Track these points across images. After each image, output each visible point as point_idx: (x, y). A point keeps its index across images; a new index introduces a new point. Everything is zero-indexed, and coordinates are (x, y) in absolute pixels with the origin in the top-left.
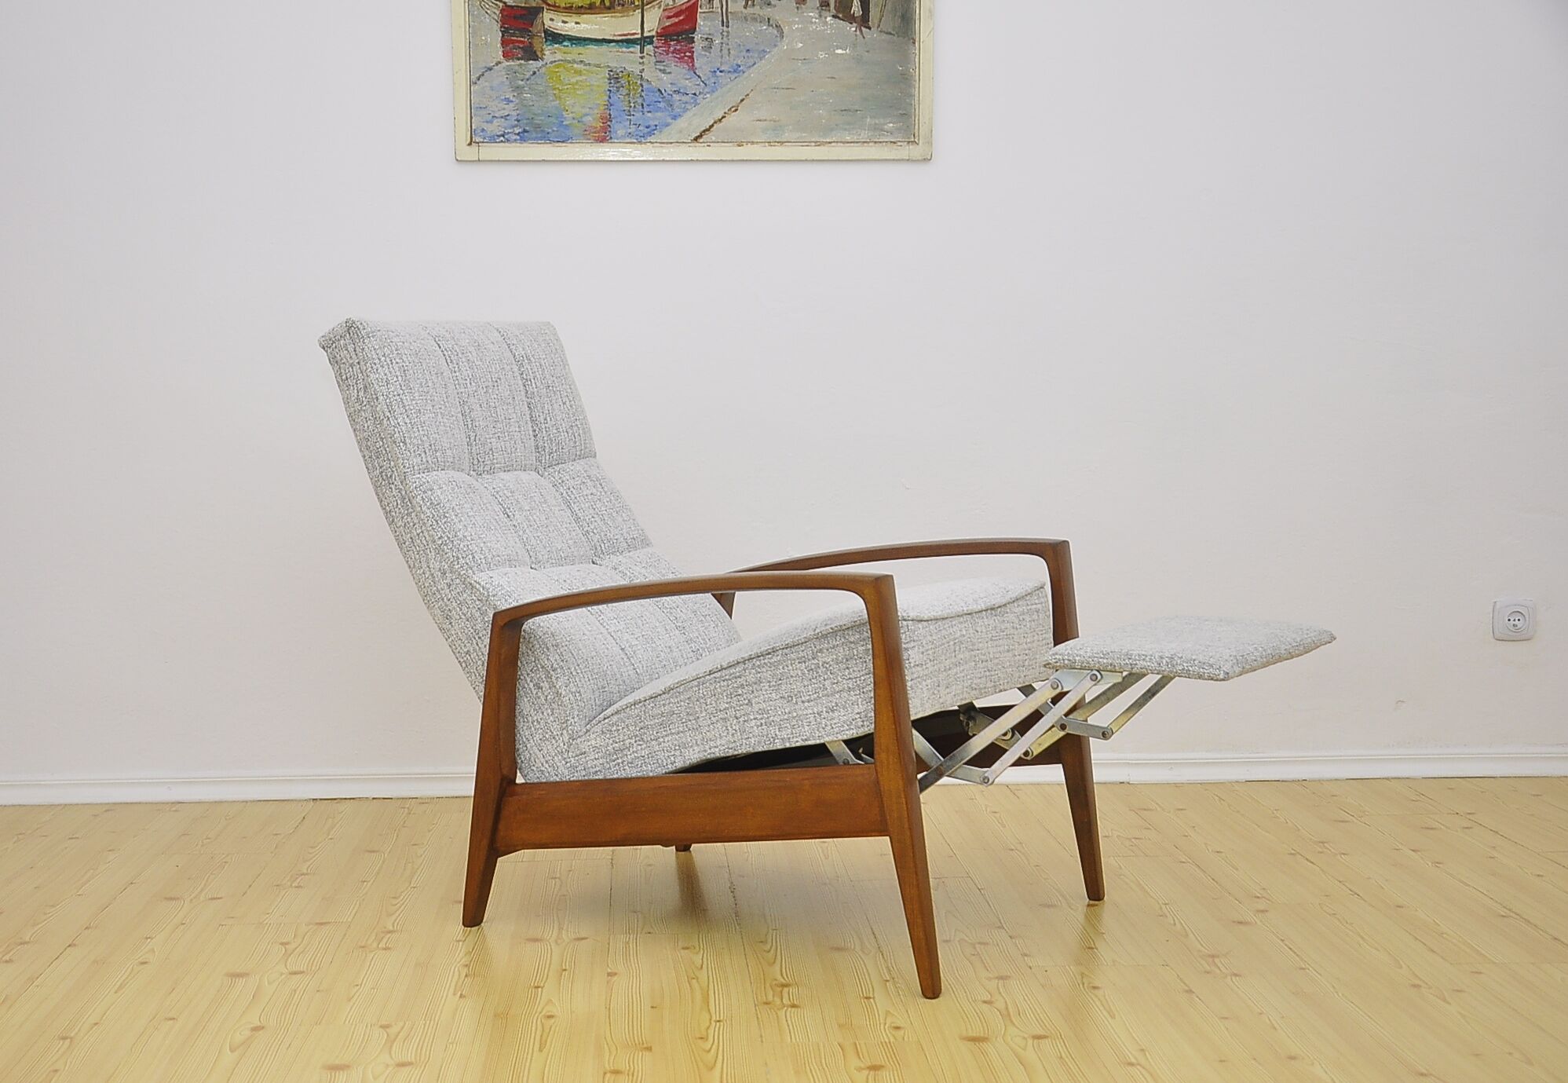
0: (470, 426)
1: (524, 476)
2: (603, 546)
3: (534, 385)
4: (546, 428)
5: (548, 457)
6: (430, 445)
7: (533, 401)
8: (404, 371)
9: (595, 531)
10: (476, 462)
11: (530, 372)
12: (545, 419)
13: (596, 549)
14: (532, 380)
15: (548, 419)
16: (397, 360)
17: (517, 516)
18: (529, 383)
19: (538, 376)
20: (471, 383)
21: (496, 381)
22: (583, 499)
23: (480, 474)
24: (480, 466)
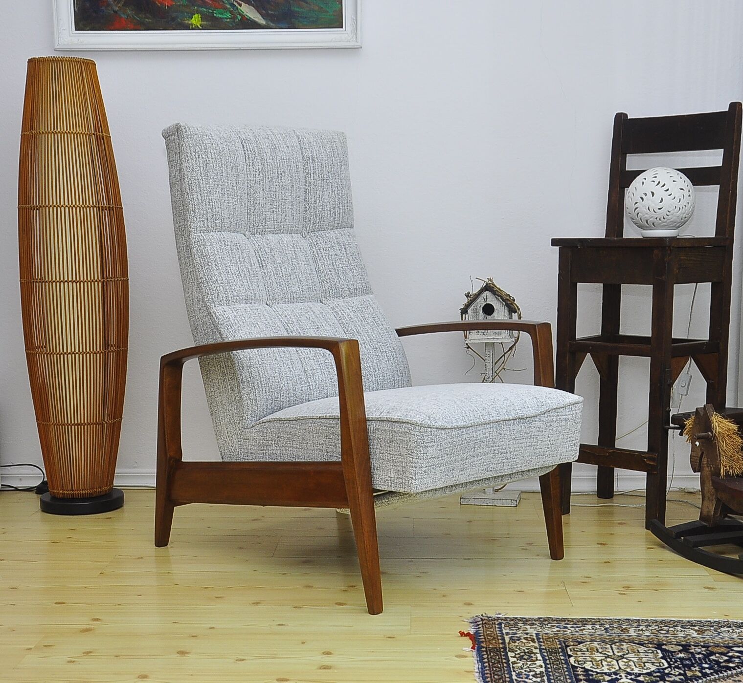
0: (252, 203)
1: (286, 238)
2: (331, 291)
3: (312, 178)
4: (314, 207)
5: (312, 226)
6: (213, 216)
7: (309, 188)
8: (207, 164)
9: (328, 281)
10: (251, 226)
11: (312, 168)
12: (315, 201)
13: (326, 292)
14: (312, 175)
15: (318, 201)
16: (203, 156)
17: (269, 267)
18: (309, 175)
19: (317, 172)
20: (259, 175)
21: (281, 174)
22: (327, 257)
23: (254, 234)
24: (256, 228)
